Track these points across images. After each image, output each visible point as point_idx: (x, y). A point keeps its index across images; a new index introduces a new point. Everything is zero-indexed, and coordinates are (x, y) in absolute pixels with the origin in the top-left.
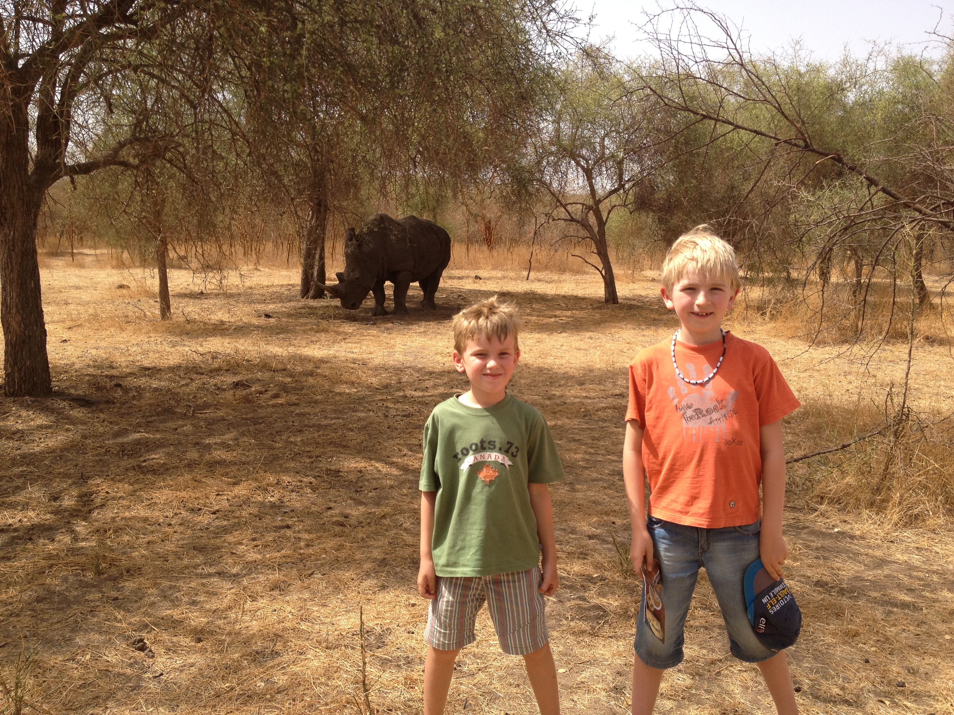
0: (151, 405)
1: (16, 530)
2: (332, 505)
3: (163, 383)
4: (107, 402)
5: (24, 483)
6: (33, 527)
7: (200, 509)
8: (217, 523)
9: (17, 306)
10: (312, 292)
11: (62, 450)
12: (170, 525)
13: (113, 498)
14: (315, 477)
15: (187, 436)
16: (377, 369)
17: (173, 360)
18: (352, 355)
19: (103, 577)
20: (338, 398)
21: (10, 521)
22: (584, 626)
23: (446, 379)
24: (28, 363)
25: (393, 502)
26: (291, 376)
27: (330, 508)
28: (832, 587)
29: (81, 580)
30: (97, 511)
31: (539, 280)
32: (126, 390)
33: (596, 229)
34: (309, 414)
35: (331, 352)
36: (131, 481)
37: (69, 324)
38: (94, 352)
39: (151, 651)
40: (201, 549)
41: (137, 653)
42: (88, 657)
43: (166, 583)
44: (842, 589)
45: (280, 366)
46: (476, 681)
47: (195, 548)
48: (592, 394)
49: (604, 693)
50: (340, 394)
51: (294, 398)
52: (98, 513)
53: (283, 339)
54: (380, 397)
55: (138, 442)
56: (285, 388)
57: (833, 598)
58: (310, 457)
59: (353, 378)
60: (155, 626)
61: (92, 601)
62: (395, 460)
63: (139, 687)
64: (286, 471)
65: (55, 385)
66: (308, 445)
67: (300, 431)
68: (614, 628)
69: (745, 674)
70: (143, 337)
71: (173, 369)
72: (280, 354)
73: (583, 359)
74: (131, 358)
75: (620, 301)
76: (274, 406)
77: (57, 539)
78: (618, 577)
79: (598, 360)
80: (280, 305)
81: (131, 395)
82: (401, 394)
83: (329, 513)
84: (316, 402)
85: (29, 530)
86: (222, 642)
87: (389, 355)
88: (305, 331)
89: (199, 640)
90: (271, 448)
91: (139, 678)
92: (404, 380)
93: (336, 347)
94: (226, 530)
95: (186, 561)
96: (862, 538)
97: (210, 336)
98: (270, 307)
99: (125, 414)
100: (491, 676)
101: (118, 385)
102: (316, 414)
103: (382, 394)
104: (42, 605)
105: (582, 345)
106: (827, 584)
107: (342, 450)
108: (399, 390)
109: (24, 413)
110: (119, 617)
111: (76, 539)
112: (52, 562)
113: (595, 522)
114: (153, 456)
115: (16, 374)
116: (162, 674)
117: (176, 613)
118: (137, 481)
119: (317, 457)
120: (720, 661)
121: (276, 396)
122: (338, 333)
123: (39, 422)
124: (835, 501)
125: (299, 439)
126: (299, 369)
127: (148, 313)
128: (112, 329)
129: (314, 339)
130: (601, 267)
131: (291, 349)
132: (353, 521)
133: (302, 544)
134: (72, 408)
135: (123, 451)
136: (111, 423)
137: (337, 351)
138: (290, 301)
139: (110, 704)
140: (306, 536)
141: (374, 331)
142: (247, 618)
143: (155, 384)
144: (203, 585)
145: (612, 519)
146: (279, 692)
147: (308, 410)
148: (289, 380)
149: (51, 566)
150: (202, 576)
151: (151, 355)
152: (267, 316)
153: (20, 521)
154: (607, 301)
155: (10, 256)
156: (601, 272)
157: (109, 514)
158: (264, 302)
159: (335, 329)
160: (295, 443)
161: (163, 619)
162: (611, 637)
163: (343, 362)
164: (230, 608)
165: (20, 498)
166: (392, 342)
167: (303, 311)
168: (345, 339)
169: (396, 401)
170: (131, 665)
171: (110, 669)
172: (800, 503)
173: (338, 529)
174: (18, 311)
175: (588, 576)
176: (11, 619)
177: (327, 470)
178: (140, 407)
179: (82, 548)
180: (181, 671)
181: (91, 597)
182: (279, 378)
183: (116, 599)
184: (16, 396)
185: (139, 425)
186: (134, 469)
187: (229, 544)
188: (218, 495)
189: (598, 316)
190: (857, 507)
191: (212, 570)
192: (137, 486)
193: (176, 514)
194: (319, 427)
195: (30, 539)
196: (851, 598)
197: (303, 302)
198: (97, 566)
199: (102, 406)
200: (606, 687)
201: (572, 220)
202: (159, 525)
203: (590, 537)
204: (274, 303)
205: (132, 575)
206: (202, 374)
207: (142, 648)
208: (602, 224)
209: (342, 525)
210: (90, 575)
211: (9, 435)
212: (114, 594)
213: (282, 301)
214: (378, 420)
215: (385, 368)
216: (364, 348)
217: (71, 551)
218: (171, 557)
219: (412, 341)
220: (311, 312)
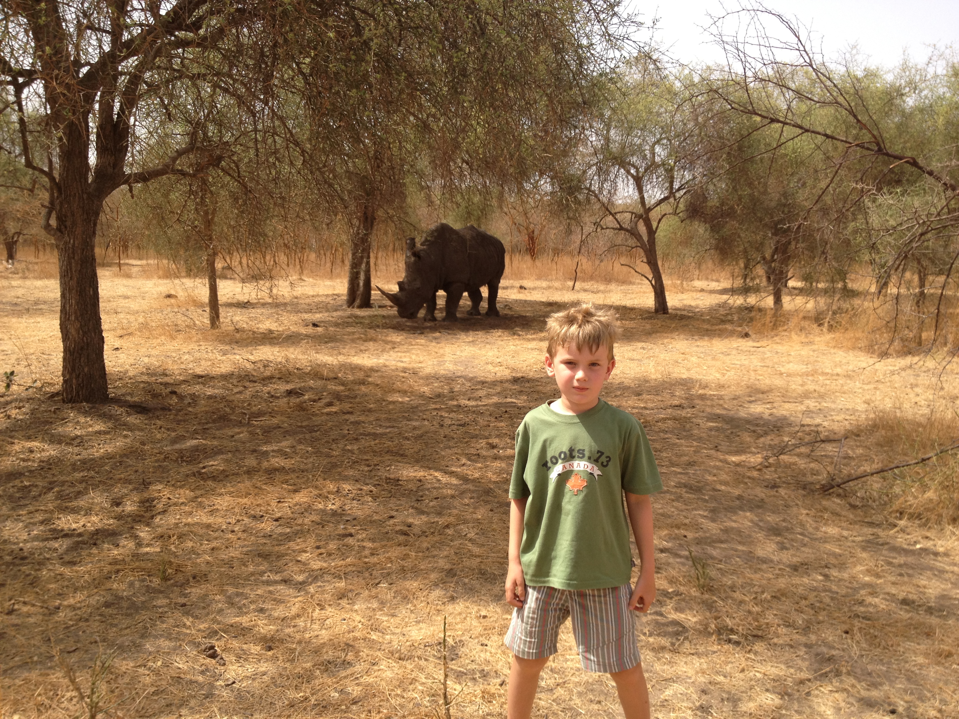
0: (207, 412)
1: (80, 535)
2: (394, 513)
3: (216, 391)
4: (163, 409)
5: (86, 488)
6: (97, 532)
7: (262, 516)
8: (280, 530)
9: (76, 313)
10: (358, 302)
11: (121, 456)
12: (233, 531)
13: (175, 504)
14: (375, 486)
15: (244, 443)
16: (429, 379)
17: (225, 368)
18: (402, 365)
19: (169, 583)
20: (391, 407)
21: (74, 526)
22: (665, 642)
23: (499, 389)
24: (86, 370)
25: (455, 512)
26: (343, 385)
27: (392, 517)
28: (919, 606)
29: (147, 586)
30: (159, 517)
31: (585, 290)
32: (181, 398)
33: (645, 238)
34: (363, 422)
35: (381, 361)
36: (192, 487)
37: (120, 332)
38: (146, 360)
39: (222, 658)
40: (265, 556)
41: (208, 660)
42: (159, 663)
43: (231, 590)
44: (930, 608)
45: (332, 375)
46: (555, 696)
47: (260, 555)
48: (650, 405)
49: (689, 712)
50: (394, 402)
51: (347, 406)
52: (161, 519)
53: (332, 348)
54: (434, 406)
55: (196, 449)
56: (338, 397)
57: (922, 617)
58: (369, 466)
59: (405, 387)
60: (225, 633)
61: (160, 607)
62: (454, 469)
63: (212, 695)
64: (346, 479)
65: (112, 392)
66: (365, 453)
67: (356, 439)
68: (695, 645)
69: (836, 695)
70: (193, 346)
71: (225, 377)
72: (330, 363)
73: (637, 370)
74: (183, 366)
75: (670, 311)
76: (328, 414)
77: (121, 544)
78: (694, 592)
79: (653, 370)
80: (326, 314)
81: (186, 402)
82: (455, 403)
83: (392, 522)
84: (370, 410)
85: (93, 535)
86: (293, 651)
87: (439, 364)
88: (353, 341)
89: (270, 649)
90: (328, 456)
91: (212, 686)
92: (456, 390)
93: (385, 356)
94: (289, 538)
95: (251, 568)
96: (946, 554)
97: (259, 345)
98: (317, 317)
99: (181, 421)
100: (571, 691)
101: (174, 393)
102: (370, 423)
103: (435, 403)
104: (110, 611)
105: (635, 355)
106: (913, 602)
107: (400, 459)
108: (452, 399)
109: (82, 420)
110: (188, 623)
111: (139, 545)
112: (118, 567)
113: (665, 535)
114: (211, 463)
115: (74, 381)
116: (234, 683)
117: (245, 620)
118: (198, 488)
119: (375, 465)
120: (809, 680)
121: (330, 404)
122: (387, 342)
123: (97, 428)
124: (915, 516)
125: (355, 447)
126: (350, 377)
127: (197, 322)
128: (163, 338)
129: (363, 348)
130: (650, 277)
131: (341, 358)
132: (416, 530)
133: (367, 552)
134: (129, 414)
135: (182, 458)
136: (168, 429)
137: (387, 360)
138: (336, 310)
139: (184, 711)
140: (369, 545)
141: (422, 341)
142: (316, 627)
143: (209, 392)
144: (270, 592)
145: (683, 532)
146: (355, 703)
147: (362, 418)
148: (342, 388)
149: (118, 571)
150: (268, 583)
151: (203, 363)
152: (315, 325)
153: (84, 526)
154: (657, 311)
155: (70, 264)
156: (651, 282)
157: (172, 520)
158: (310, 311)
159: (383, 338)
160: (351, 451)
161: (232, 626)
162: (693, 654)
163: (393, 370)
164: (298, 616)
165: (81, 503)
166: (441, 351)
167: (350, 320)
168: (394, 348)
169: (450, 410)
170: (202, 673)
171: (182, 676)
172: (878, 518)
173: (402, 538)
174: (77, 318)
175: (663, 590)
176: (81, 624)
177: (387, 478)
178: (196, 414)
179: (147, 553)
180: (254, 680)
181: (159, 602)
182: (332, 387)
183: (184, 605)
184: (74, 402)
185: (196, 432)
186: (194, 475)
187: (294, 551)
188: (279, 502)
189: (648, 327)
190: (939, 522)
191: (278, 577)
192: (198, 493)
193: (238, 521)
194: (375, 436)
195: (95, 544)
196: (940, 617)
197: (349, 311)
198: (164, 572)
199: (158, 413)
200: (691, 705)
201: (621, 228)
202: (222, 531)
203: (662, 551)
204: (320, 312)
205: (198, 581)
206: (255, 382)
207: (213, 656)
208: (651, 232)
209: (406, 534)
210: (156, 582)
211: (68, 441)
212: (182, 600)
213: (328, 311)
214: (433, 428)
215: (436, 377)
216: (414, 357)
217: (136, 556)
218: (236, 564)
219: (462, 351)
220: (357, 321)
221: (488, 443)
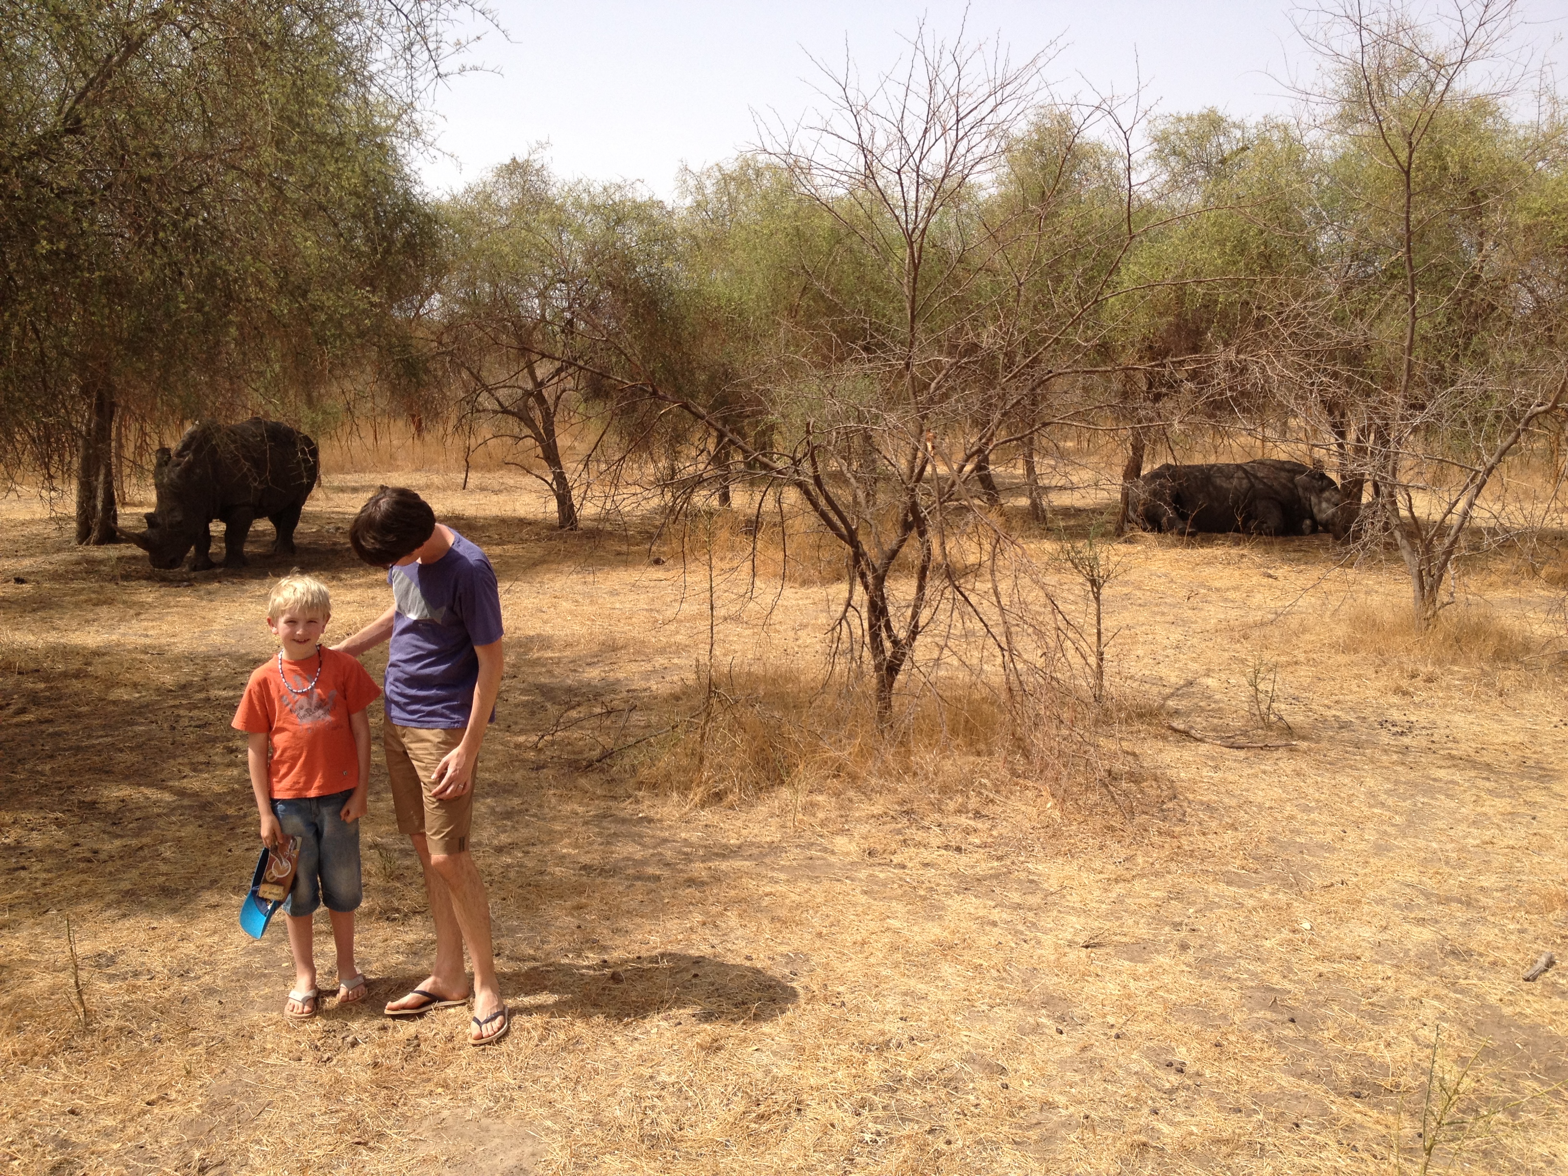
2: (81, 841)
10: (95, 535)
14: (63, 812)
16: (177, 661)
18: (148, 641)
20: (111, 708)
25: (156, 831)
26: (46, 679)
27: (77, 845)
31: (483, 489)
33: (540, 425)
34: (67, 733)
35: (114, 637)
45: (32, 665)
50: (114, 703)
51: (47, 713)
53: (43, 619)
54: (172, 703)
56: (34, 699)
58: (60, 789)
59: (137, 677)
62: (171, 783)
64: (26, 807)
66: (59, 774)
67: (52, 757)
72: (32, 645)
75: (581, 525)
76: (17, 725)
80: (40, 559)
82: (204, 695)
83: (76, 849)
84: (79, 716)
87: (201, 638)
88: (77, 605)
90: (9, 781)
92: (214, 674)
93: (123, 628)
98: (26, 564)
102: (76, 733)
103: (175, 698)
107: (104, 777)
108: (202, 690)
119: (69, 788)
121: (22, 711)
122: (129, 605)
125: (48, 767)
126: (60, 667)
129: (91, 616)
130: (551, 480)
131: (53, 638)
132: (103, 856)
133: (38, 883)
137: (124, 635)
138: (59, 550)
140: (44, 875)
141: (186, 598)
147: (65, 728)
148: (42, 686)
152: (19, 581)
154: (562, 525)
156: (551, 485)
158: (15, 554)
159: (126, 597)
160: (42, 774)
163: (129, 651)
166: (211, 615)
167: (77, 568)
168: (138, 614)
169: (193, 706)
172: (619, 791)
173: (82, 865)
177: (80, 802)
182: (29, 684)
189: (542, 552)
190: (667, 790)
194: (78, 749)
197: (80, 551)
201: (505, 411)
204: (32, 555)
208: (548, 415)
209: (89, 861)
213: (45, 552)
214: (163, 735)
215: (190, 658)
216: (165, 627)
219: (243, 612)
220: (91, 568)
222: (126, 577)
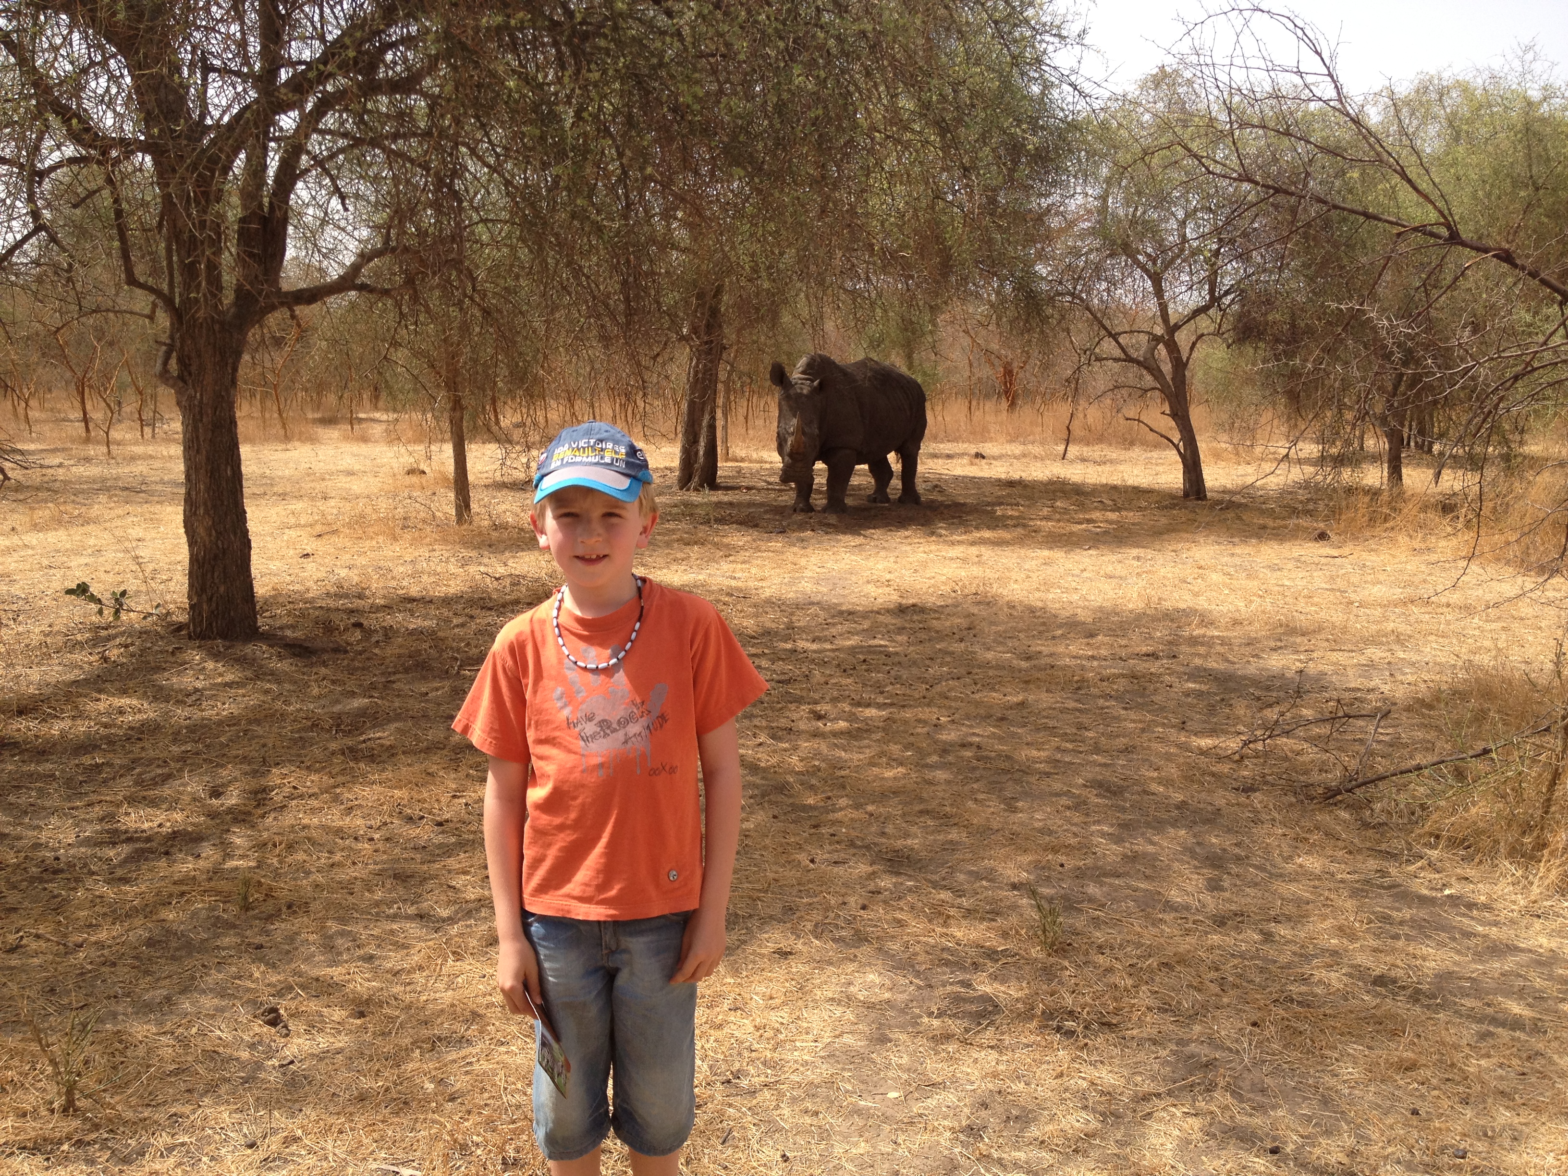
0: (400, 656)
1: (149, 839)
3: (427, 623)
4: (337, 650)
5: (180, 770)
6: (175, 835)
7: (422, 818)
8: (440, 839)
9: (205, 504)
10: (695, 481)
11: (250, 722)
12: (371, 839)
13: (301, 797)
15: (439, 704)
16: (765, 606)
17: (454, 588)
18: (733, 583)
19: (251, 913)
21: (146, 826)
22: (955, 1026)
23: (866, 625)
24: (222, 589)
28: (1404, 988)
29: (218, 917)
30: (273, 815)
31: (1084, 460)
32: (368, 633)
33: (1169, 374)
35: (701, 577)
36: (334, 772)
37: (319, 529)
38: (343, 573)
39: (286, 1027)
40: (401, 877)
41: (266, 1029)
42: (194, 1030)
43: (333, 926)
46: (754, 1102)
47: (396, 876)
48: (1104, 652)
49: (948, 1134)
52: (275, 819)
55: (362, 713)
57: (1401, 1006)
60: (303, 990)
61: (224, 949)
63: (254, 1078)
65: (263, 623)
68: (1003, 1034)
69: (1190, 1120)
70: (424, 552)
71: (447, 601)
73: (1111, 594)
74: (394, 584)
75: (1209, 494)
77: (203, 855)
78: (1036, 952)
79: (1135, 595)
81: (374, 640)
82: (789, 646)
85: (169, 839)
86: (392, 1019)
87: (791, 584)
88: (668, 545)
89: (362, 1015)
91: (259, 1066)
92: (800, 624)
93: (712, 569)
94: (448, 851)
95: (379, 895)
96: (1487, 907)
97: (523, 550)
99: (358, 669)
100: (781, 1094)
101: (358, 625)
103: (756, 645)
104: (152, 952)
105: (1120, 570)
106: (1394, 981)
108: (787, 638)
109: (210, 665)
110: (257, 975)
111: (227, 856)
112: (185, 888)
113: (1030, 863)
114: (378, 735)
115: (205, 606)
116: (292, 1062)
117: (336, 973)
118: (343, 772)
120: (1158, 1095)
122: (717, 546)
123: (229, 677)
124: (1454, 843)
127: (438, 514)
128: (381, 539)
129: (680, 555)
130: (1176, 437)
134: (281, 657)
135: (338, 725)
136: (333, 682)
137: (710, 575)
139: (207, 1101)
141: (777, 544)
142: (440, 986)
143: (415, 623)
144: (392, 932)
145: (1062, 859)
146: (452, 1099)
149: (183, 894)
150: (394, 918)
151: (425, 578)
153: (160, 825)
154: (1186, 495)
155: (195, 429)
156: (1177, 447)
157: (288, 819)
159: (718, 539)
161: (317, 980)
162: (992, 1047)
164: (421, 968)
165: (166, 791)
166: (803, 562)
167: (677, 510)
168: (728, 556)
169: (776, 657)
170: (252, 1046)
171: (221, 1050)
172: (1398, 844)
174: (206, 511)
175: (989, 949)
176: (103, 969)
178: (384, 658)
179: (237, 869)
180: (321, 1059)
181: (226, 941)
183: (260, 947)
184: (203, 639)
185: (373, 686)
186: (343, 754)
187: (449, 871)
188: (454, 797)
189: (1164, 521)
191: (412, 910)
192: (340, 779)
193: (385, 824)
195: (167, 853)
196: (1428, 1007)
197: (681, 496)
198: (245, 898)
199: (325, 657)
200: (956, 1125)
201: (1129, 359)
202: (356, 839)
203: (1014, 887)
205: (295, 912)
206: (490, 609)
207: (273, 1023)
208: (1180, 365)
210: (234, 909)
211: (180, 697)
212: (258, 940)
216: (754, 571)
217: (216, 872)
218: (358, 887)
219: (836, 561)
220: (688, 511)
221: (812, 712)
222: (721, 521)
